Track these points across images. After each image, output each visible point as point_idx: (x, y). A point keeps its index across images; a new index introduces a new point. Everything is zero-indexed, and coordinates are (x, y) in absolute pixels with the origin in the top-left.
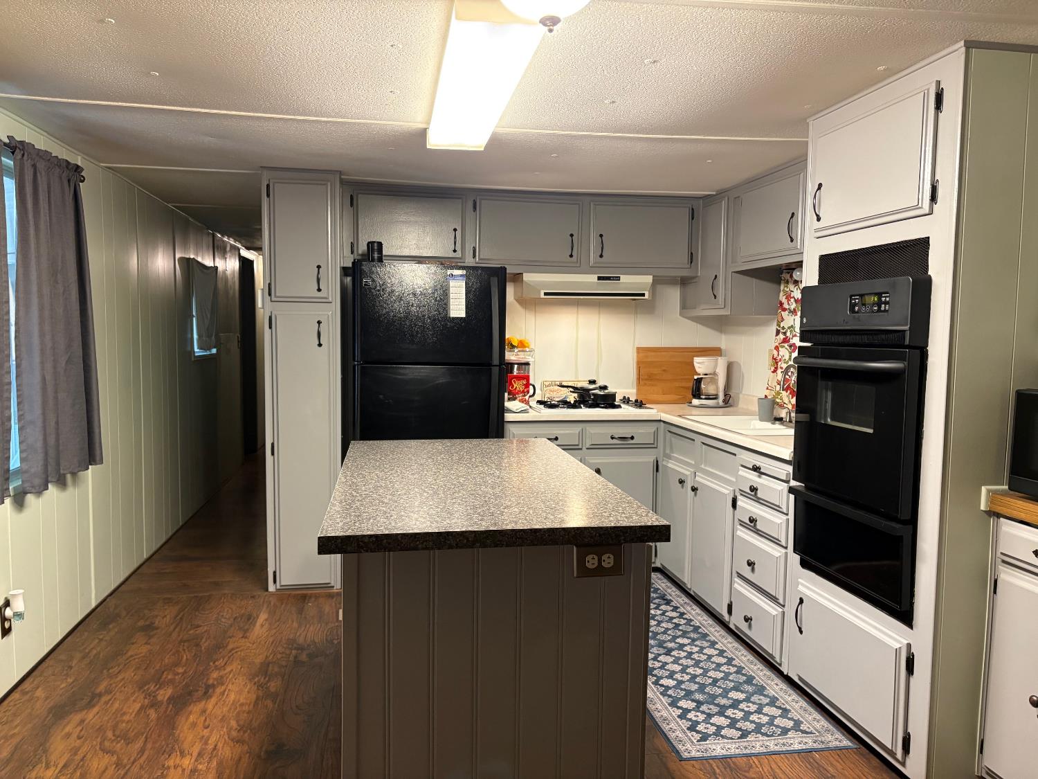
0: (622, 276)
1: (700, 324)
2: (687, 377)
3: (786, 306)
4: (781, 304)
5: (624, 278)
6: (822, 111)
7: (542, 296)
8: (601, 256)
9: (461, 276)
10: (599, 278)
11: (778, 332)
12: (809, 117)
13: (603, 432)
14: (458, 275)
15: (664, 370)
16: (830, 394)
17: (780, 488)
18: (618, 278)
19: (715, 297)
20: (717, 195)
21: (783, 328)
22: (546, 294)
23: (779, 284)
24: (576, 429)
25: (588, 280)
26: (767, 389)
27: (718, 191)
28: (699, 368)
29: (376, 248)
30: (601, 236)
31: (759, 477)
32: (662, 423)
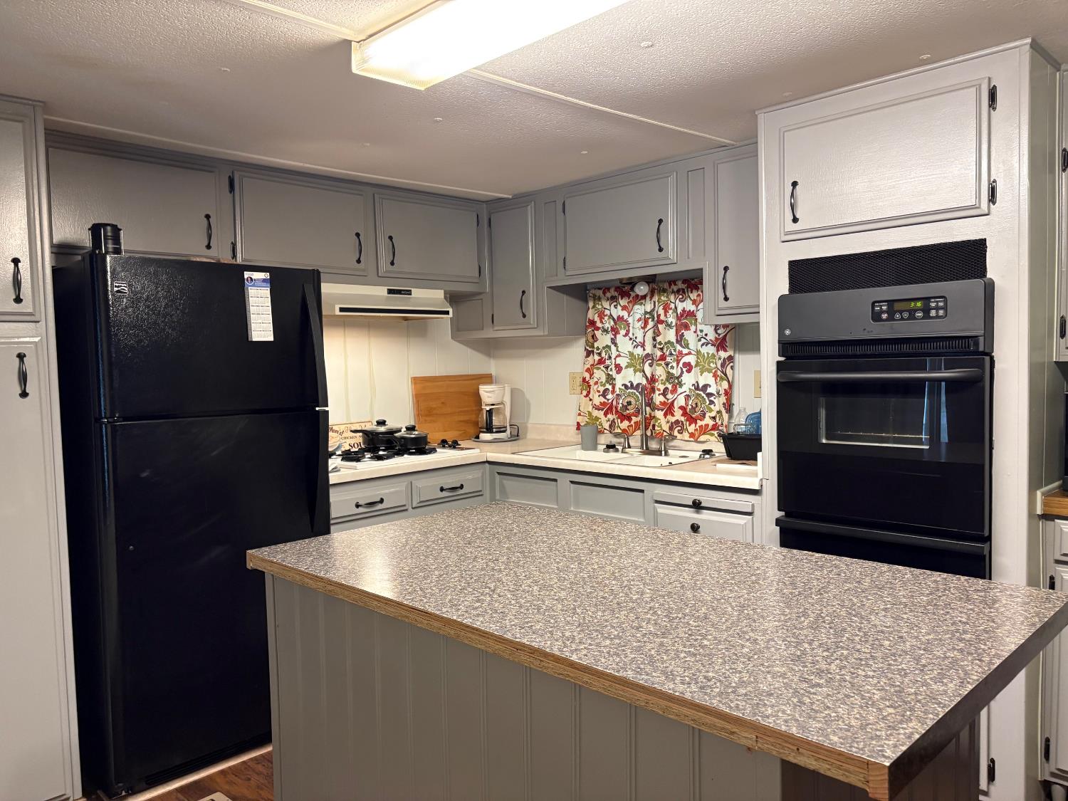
0: (413, 290)
1: (470, 347)
2: (466, 409)
3: (599, 324)
4: (593, 323)
5: (416, 293)
6: (787, 102)
7: (338, 313)
8: (392, 263)
9: (264, 280)
10: (390, 291)
11: (589, 353)
12: (758, 109)
13: (430, 484)
14: (258, 280)
15: (443, 403)
16: (824, 412)
17: (742, 522)
18: (409, 293)
19: (524, 316)
20: (511, 199)
21: (598, 348)
22: (342, 310)
23: (586, 301)
24: (401, 485)
25: (376, 294)
26: (579, 415)
27: (515, 195)
28: (488, 397)
29: (109, 234)
30: (391, 238)
31: (698, 513)
32: (487, 464)
